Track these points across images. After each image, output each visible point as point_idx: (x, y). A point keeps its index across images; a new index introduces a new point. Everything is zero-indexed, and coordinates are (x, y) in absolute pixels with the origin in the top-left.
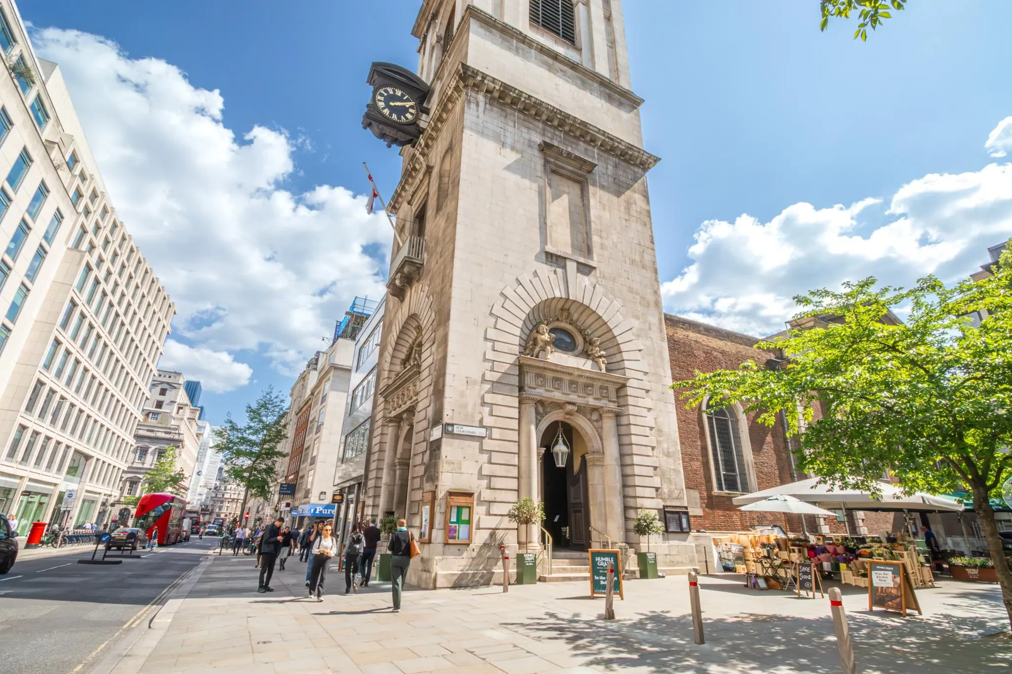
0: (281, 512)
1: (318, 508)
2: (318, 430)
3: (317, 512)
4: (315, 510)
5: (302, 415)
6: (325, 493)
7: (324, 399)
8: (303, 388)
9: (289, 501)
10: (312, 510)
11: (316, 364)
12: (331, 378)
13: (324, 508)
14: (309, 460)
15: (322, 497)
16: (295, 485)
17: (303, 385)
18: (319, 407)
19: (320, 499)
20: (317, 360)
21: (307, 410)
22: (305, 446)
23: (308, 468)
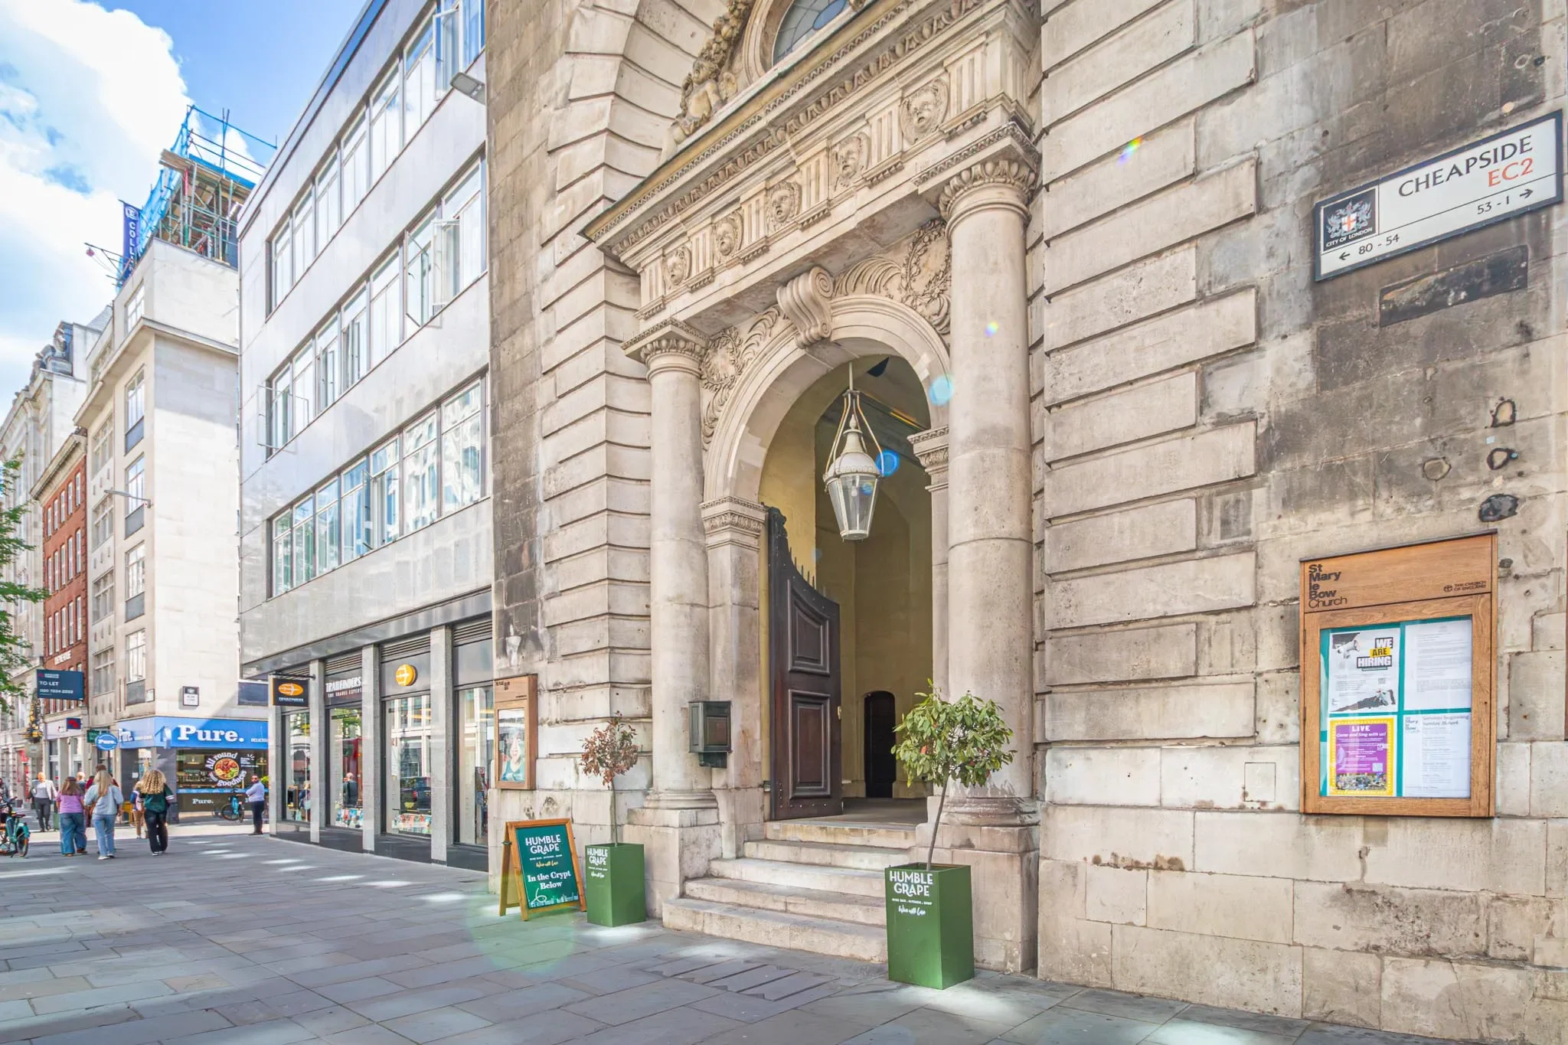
0: (51, 743)
1: (183, 728)
2: (134, 522)
3: (183, 737)
4: (177, 732)
5: (57, 496)
6: (196, 691)
7: (134, 434)
8: (37, 429)
9: (75, 714)
10: (168, 734)
11: (68, 357)
12: (149, 372)
13: (203, 728)
14: (121, 607)
15: (189, 699)
16: (84, 676)
17: (35, 419)
18: (119, 459)
19: (184, 705)
20: (67, 348)
21: (72, 479)
22: (93, 575)
23: (122, 627)
